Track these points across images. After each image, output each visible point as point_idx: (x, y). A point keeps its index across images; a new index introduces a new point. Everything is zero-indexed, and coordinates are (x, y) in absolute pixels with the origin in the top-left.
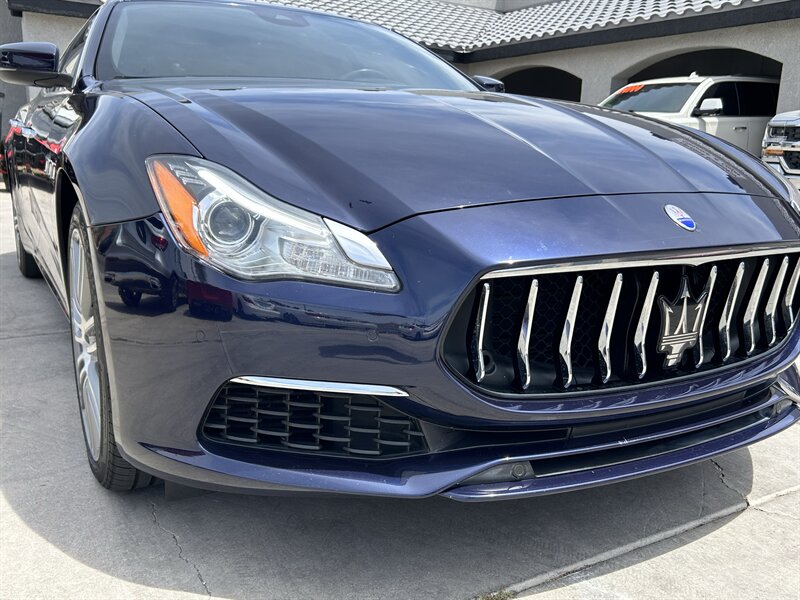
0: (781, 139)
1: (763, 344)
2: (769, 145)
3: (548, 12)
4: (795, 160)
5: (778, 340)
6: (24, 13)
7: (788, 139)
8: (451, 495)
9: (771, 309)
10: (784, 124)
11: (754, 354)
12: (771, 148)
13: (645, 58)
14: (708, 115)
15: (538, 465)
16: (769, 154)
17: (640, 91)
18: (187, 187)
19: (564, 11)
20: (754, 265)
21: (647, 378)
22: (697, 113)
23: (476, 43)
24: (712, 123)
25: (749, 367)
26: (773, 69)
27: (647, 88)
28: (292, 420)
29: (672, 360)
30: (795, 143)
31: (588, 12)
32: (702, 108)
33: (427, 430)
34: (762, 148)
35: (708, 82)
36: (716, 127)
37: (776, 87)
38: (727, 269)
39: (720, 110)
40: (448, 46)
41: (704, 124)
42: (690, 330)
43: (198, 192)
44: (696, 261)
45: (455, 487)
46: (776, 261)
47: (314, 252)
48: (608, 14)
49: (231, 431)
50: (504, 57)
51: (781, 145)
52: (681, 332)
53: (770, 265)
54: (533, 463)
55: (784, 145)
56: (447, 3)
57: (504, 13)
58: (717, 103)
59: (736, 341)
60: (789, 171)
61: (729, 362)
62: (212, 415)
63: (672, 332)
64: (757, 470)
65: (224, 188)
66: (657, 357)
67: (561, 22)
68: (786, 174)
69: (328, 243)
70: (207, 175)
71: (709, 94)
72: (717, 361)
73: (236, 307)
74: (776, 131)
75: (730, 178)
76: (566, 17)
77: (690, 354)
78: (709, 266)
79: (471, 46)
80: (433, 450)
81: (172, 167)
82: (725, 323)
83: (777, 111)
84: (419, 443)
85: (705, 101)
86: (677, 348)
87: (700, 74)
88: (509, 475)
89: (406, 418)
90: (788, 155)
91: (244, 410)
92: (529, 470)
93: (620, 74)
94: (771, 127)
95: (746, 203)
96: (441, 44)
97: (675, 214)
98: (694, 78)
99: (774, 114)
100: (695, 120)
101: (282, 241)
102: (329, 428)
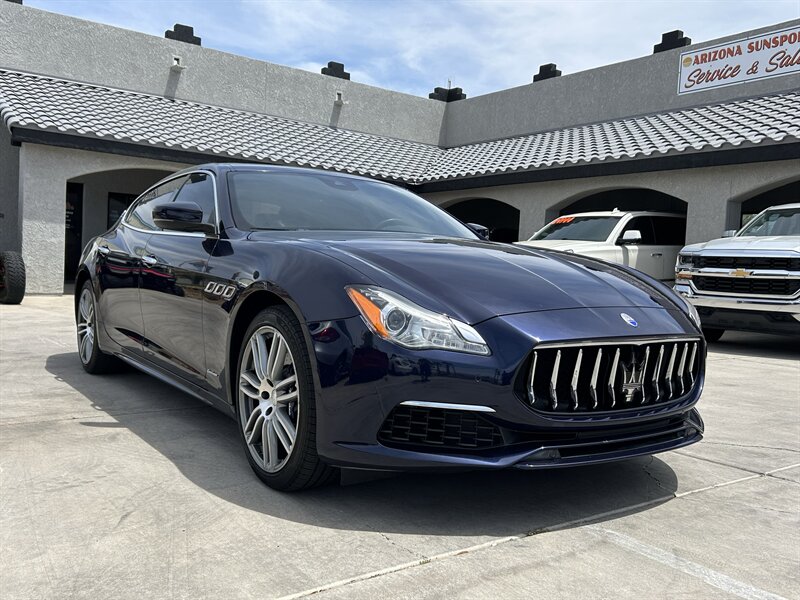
0: (690, 266)
1: (677, 394)
2: (681, 270)
3: (486, 150)
4: (701, 283)
5: (686, 392)
6: (23, 144)
7: (695, 266)
9: (681, 373)
10: (691, 254)
11: (672, 398)
12: (683, 272)
13: (573, 194)
14: (630, 244)
15: (563, 452)
16: (681, 277)
17: (571, 222)
18: (374, 302)
19: (501, 150)
20: (669, 347)
21: (616, 407)
22: (620, 242)
23: (425, 176)
24: (633, 250)
25: (670, 407)
26: (680, 207)
27: (577, 220)
28: (429, 427)
29: (629, 398)
30: (701, 270)
31: (523, 154)
32: (625, 237)
33: (502, 432)
34: (675, 272)
35: (628, 216)
36: (637, 253)
37: (684, 221)
38: (655, 348)
39: (639, 240)
40: (401, 178)
41: (626, 252)
42: (637, 381)
43: (381, 305)
44: (639, 343)
46: (681, 345)
47: (441, 336)
48: (541, 156)
49: (394, 435)
50: (452, 190)
51: (689, 271)
52: (632, 382)
53: (678, 347)
54: (560, 450)
55: (693, 271)
56: (395, 139)
57: (447, 149)
58: (637, 234)
59: (663, 393)
60: (698, 292)
61: (658, 402)
62: (386, 425)
63: (628, 382)
64: (680, 482)
65: (393, 303)
66: (621, 396)
67: (500, 161)
68: (695, 294)
69: (450, 330)
70: (382, 295)
71: (629, 226)
72: (652, 401)
73: (390, 368)
74: (685, 259)
75: (652, 298)
76: (504, 156)
77: (637, 395)
78: (645, 346)
79: (421, 179)
80: (507, 444)
81: (362, 291)
82: (656, 378)
83: (686, 242)
84: (498, 440)
85: (627, 232)
86: (631, 391)
87: (621, 210)
88: (548, 456)
89: (491, 426)
90: (695, 279)
91: (403, 421)
92: (558, 455)
93: (554, 206)
94: (681, 256)
95: (663, 313)
96: (396, 176)
97: (626, 318)
98: (616, 212)
99: (683, 243)
100: (619, 248)
101: (423, 330)
102: (449, 431)
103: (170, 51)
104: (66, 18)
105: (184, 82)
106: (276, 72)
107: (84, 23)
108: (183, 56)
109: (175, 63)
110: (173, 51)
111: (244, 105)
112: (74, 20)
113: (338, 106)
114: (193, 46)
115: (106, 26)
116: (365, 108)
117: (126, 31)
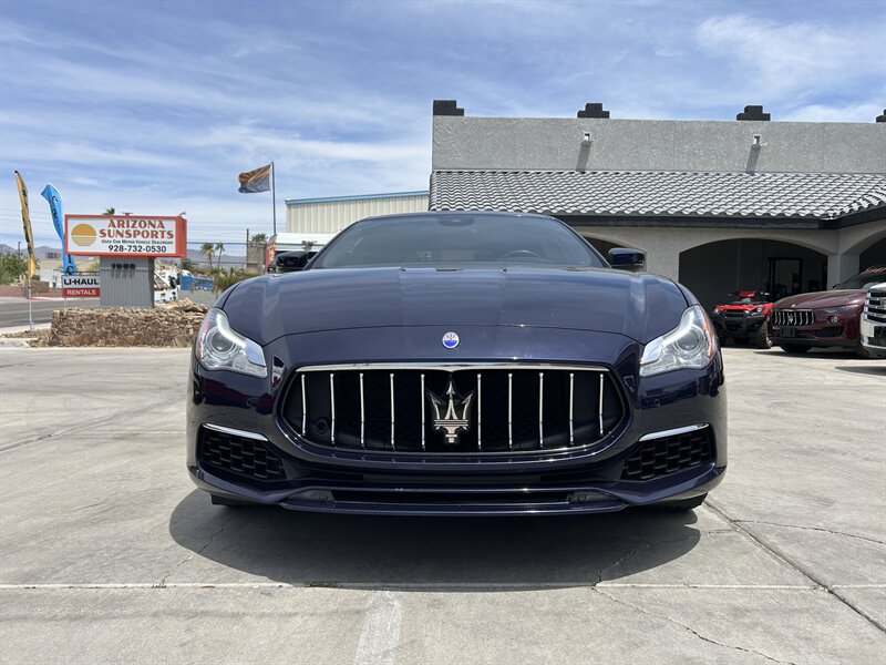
8: (282, 504)
15: (337, 494)
28: (231, 453)
29: (451, 438)
33: (284, 465)
40: (811, 214)
42: (460, 418)
45: (285, 500)
52: (451, 418)
56: (829, 173)
77: (466, 436)
80: (289, 478)
84: (282, 473)
86: (451, 430)
88: (316, 498)
92: (330, 497)
96: (805, 213)
102: (246, 459)
103: (580, 128)
104: (495, 119)
105: (594, 154)
106: (685, 128)
107: (509, 120)
108: (593, 130)
109: (586, 138)
110: (584, 128)
111: (652, 165)
112: (502, 119)
113: (756, 149)
114: (602, 120)
115: (527, 119)
116: (790, 146)
117: (543, 120)
